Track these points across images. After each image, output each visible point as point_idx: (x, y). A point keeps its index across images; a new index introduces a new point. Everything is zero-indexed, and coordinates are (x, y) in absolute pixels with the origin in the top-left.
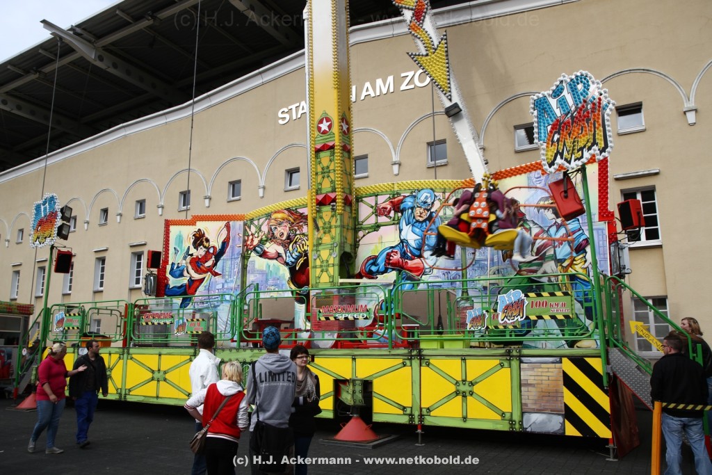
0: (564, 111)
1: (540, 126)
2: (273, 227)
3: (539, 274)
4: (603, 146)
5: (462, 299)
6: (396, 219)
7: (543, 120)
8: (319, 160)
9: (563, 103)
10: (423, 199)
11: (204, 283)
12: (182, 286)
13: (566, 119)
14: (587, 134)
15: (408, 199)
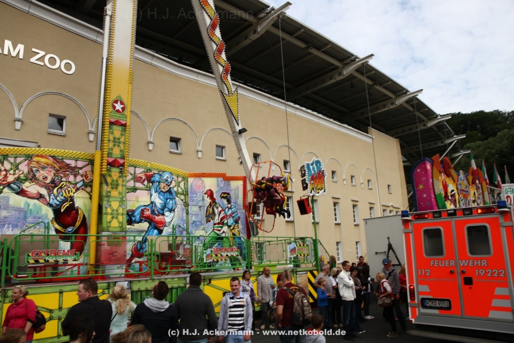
3: (221, 232)
15: (156, 175)
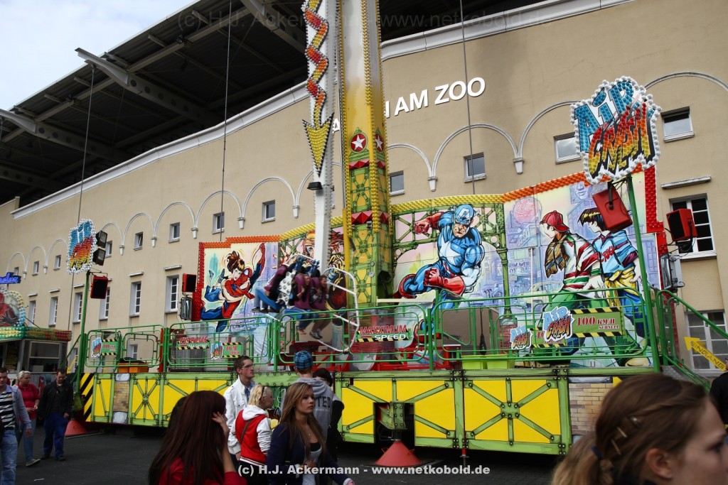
0: (607, 119)
1: (582, 135)
2: (308, 248)
3: (585, 289)
4: (649, 154)
5: (505, 317)
6: (434, 236)
7: (585, 129)
8: (353, 178)
9: (605, 111)
10: (461, 214)
11: (240, 306)
12: (217, 310)
13: (609, 127)
14: (631, 142)
15: (446, 216)
